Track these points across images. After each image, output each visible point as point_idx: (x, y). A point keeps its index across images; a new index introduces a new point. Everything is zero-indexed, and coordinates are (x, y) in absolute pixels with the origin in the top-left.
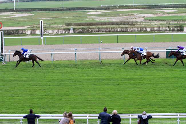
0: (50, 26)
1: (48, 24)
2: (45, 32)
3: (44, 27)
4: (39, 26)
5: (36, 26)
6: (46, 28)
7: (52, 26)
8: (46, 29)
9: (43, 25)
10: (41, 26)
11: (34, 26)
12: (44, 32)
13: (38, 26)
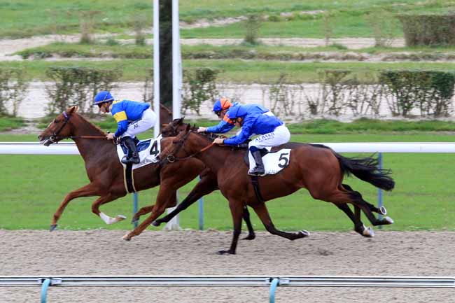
0: (251, 40)
1: (230, 21)
2: (202, 97)
3: (185, 56)
4: (140, 41)
5: (112, 43)
6: (209, 64)
7: (267, 41)
8: (207, 76)
9: (184, 34)
10: (155, 42)
11: (85, 41)
12: (187, 104)
13: (127, 39)
